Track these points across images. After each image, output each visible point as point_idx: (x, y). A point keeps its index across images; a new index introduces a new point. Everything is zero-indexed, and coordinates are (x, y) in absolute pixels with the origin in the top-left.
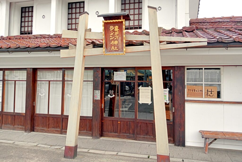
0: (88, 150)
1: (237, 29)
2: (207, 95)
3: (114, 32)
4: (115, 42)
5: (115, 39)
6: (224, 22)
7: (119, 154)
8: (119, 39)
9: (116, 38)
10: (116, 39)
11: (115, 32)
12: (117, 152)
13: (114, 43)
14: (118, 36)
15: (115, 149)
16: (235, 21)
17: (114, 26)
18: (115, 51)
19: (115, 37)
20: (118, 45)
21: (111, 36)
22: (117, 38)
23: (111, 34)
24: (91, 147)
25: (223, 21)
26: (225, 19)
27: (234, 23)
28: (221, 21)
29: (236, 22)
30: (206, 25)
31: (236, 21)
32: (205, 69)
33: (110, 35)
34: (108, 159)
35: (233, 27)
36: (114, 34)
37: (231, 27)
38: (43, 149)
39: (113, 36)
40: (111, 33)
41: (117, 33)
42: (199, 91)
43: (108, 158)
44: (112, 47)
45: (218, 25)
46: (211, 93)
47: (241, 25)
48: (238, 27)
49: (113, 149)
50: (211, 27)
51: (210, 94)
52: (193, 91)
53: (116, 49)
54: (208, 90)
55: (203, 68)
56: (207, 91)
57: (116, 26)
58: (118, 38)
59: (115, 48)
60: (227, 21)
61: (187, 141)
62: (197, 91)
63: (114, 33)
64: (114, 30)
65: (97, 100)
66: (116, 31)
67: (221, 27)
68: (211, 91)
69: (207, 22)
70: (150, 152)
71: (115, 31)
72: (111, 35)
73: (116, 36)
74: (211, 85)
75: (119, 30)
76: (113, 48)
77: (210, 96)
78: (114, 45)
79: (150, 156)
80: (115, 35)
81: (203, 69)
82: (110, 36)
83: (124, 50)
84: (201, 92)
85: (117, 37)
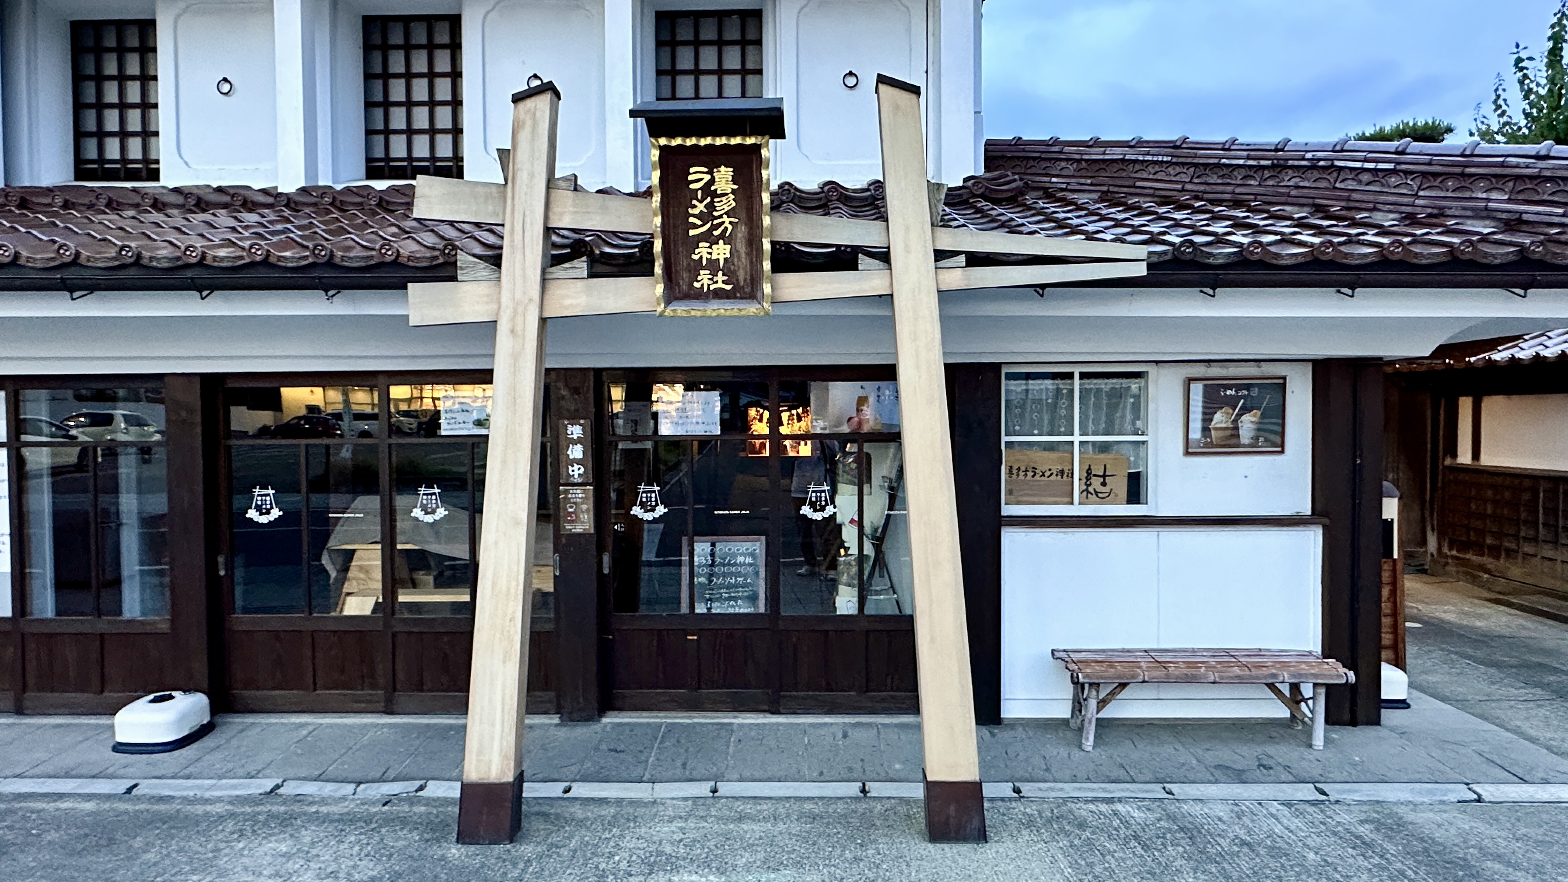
0: (564, 785)
1: (1205, 196)
2: (1085, 493)
3: (709, 199)
4: (714, 247)
5: (716, 233)
6: (1145, 164)
7: (725, 789)
8: (739, 235)
9: (722, 228)
10: (722, 236)
11: (716, 200)
12: (713, 783)
13: (708, 253)
14: (732, 220)
15: (694, 769)
16: (1196, 161)
17: (711, 168)
18: (719, 294)
19: (715, 222)
20: (732, 267)
21: (694, 216)
22: (726, 228)
23: (695, 206)
24: (574, 769)
25: (1141, 158)
26: (1153, 150)
27: (1192, 169)
28: (1133, 157)
29: (1202, 168)
30: (1064, 173)
31: (1202, 161)
32: (1083, 376)
33: (690, 211)
34: (683, 825)
35: (1188, 187)
36: (711, 207)
37: (1179, 187)
38: (321, 809)
39: (707, 216)
40: (694, 202)
41: (725, 204)
42: (1052, 474)
43: (681, 818)
44: (702, 272)
45: (1116, 175)
46: (1104, 484)
47: (1220, 181)
48: (1208, 188)
49: (684, 765)
50: (1089, 181)
51: (1100, 489)
52: (1030, 474)
53: (720, 285)
54: (1089, 469)
55: (1077, 371)
56: (1087, 472)
57: (723, 169)
58: (730, 228)
59: (717, 282)
60: (1160, 158)
61: (1006, 697)
62: (1043, 475)
63: (712, 202)
64: (713, 188)
65: (580, 534)
66: (719, 192)
67: (1134, 187)
68: (1104, 476)
69: (1067, 160)
70: (861, 764)
71: (714, 194)
72: (696, 211)
73: (721, 216)
74: (1104, 448)
75: (735, 187)
76: (706, 282)
77: (1100, 495)
78: (713, 266)
79: (869, 785)
80: (715, 214)
81: (1077, 376)
82: (691, 220)
83: (767, 289)
84: (1059, 477)
85: (727, 224)
